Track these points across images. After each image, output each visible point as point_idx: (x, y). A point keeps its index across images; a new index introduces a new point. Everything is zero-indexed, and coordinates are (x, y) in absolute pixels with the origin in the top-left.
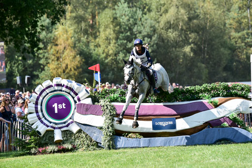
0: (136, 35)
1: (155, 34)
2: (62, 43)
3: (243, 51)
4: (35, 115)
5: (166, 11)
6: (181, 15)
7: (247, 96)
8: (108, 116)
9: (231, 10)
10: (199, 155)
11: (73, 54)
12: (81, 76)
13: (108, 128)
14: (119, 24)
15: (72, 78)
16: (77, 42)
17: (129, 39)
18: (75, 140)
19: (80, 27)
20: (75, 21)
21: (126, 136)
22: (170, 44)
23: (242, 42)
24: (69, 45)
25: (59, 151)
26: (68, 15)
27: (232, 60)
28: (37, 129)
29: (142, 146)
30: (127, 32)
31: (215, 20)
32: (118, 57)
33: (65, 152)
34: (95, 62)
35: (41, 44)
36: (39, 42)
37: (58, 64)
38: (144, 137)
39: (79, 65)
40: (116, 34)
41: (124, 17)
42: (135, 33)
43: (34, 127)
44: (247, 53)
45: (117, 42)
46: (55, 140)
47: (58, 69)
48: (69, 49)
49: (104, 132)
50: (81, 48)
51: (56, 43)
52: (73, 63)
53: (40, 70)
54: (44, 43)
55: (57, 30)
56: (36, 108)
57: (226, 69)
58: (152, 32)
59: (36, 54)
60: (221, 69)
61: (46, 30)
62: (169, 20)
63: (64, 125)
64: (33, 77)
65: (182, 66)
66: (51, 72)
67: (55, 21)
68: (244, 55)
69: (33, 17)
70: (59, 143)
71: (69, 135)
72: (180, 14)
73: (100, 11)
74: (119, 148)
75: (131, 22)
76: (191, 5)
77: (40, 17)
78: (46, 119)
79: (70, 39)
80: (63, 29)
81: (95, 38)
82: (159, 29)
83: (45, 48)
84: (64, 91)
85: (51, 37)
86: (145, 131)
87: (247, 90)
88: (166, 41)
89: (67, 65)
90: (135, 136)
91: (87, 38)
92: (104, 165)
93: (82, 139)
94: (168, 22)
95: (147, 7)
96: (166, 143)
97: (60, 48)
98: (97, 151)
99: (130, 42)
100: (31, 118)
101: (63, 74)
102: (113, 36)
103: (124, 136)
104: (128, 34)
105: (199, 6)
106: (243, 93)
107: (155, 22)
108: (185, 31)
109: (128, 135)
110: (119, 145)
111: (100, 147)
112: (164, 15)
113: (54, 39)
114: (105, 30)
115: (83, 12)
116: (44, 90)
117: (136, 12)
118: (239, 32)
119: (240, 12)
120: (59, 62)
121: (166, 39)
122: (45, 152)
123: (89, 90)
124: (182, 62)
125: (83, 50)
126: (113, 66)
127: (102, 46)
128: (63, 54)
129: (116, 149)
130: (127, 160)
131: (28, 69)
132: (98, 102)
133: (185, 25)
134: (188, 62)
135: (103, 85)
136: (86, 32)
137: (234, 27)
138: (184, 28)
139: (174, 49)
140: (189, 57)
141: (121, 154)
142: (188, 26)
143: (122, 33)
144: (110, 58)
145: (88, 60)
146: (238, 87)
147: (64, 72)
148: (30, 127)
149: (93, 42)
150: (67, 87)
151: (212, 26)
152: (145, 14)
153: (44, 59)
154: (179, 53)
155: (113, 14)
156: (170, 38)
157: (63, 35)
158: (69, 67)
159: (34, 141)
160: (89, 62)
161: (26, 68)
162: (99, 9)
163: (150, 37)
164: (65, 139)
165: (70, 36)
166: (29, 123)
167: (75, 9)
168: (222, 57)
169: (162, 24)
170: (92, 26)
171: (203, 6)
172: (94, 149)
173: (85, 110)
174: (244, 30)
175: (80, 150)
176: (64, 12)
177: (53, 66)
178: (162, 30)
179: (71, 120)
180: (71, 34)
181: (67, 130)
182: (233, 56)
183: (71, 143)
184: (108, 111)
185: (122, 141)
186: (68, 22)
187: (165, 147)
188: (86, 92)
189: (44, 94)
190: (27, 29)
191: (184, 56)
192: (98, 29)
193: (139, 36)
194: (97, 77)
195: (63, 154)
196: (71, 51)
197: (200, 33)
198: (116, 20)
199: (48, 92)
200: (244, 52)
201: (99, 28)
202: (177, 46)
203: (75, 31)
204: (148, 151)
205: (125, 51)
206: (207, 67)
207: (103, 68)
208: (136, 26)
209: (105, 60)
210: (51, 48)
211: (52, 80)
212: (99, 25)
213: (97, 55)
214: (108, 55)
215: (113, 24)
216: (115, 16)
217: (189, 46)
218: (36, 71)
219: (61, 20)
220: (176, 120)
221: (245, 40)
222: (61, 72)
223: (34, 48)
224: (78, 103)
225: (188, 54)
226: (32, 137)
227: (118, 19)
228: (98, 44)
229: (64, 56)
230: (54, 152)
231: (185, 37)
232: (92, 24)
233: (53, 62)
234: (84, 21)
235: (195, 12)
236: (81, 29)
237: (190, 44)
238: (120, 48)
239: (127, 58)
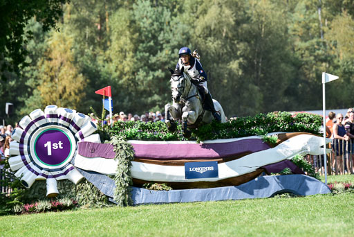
0: (162, 45)
1: (188, 44)
2: (58, 56)
3: (312, 67)
4: (19, 158)
5: (205, 12)
6: (226, 17)
7: (318, 131)
8: (123, 159)
9: (296, 9)
10: (250, 214)
11: (73, 72)
12: (86, 103)
13: (123, 176)
14: (138, 30)
15: (71, 106)
16: (79, 56)
17: (152, 51)
18: (76, 192)
19: (83, 33)
20: (76, 25)
21: (149, 187)
22: (209, 58)
23: (311, 55)
24: (68, 60)
25: (53, 209)
26: (66, 16)
27: (296, 80)
28: (22, 179)
29: (170, 201)
30: (150, 42)
31: (273, 24)
32: (137, 77)
33: (61, 211)
34: (105, 83)
35: (28, 58)
36: (26, 55)
37: (52, 87)
38: (174, 189)
39: (82, 88)
40: (134, 44)
41: (145, 20)
42: (161, 42)
43: (17, 175)
44: (317, 70)
45: (136, 55)
46: (48, 193)
47: (52, 93)
48: (68, 65)
49: (116, 182)
50: (85, 63)
51: (50, 56)
52: (74, 85)
53: (27, 95)
54: (32, 57)
55: (50, 38)
56: (21, 149)
57: (288, 93)
58: (185, 42)
59: (21, 72)
60: (281, 93)
61: (35, 38)
62: (208, 24)
63: (60, 172)
64: (17, 105)
65: (226, 89)
66: (43, 98)
67: (48, 25)
68: (313, 72)
69: (17, 20)
70: (53, 197)
71: (67, 186)
72: (224, 15)
73: (112, 11)
74: (139, 205)
75: (155, 27)
76: (239, 4)
77: (27, 19)
78: (35, 164)
79: (69, 50)
80: (60, 37)
81: (105, 49)
82: (195, 37)
83: (34, 63)
84: (60, 124)
85: (42, 48)
86: (174, 180)
87: (317, 123)
88: (204, 54)
89: (65, 88)
90: (161, 187)
91: (93, 50)
92: (117, 228)
93: (86, 192)
94: (208, 27)
95: (178, 6)
96: (205, 196)
97: (55, 63)
98: (107, 209)
99: (154, 55)
100: (14, 163)
101: (59, 100)
102: (129, 46)
103: (144, 187)
104: (152, 43)
105: (251, 5)
106: (312, 126)
107: (189, 27)
108: (231, 40)
109: (150, 186)
110: (138, 199)
111: (111, 203)
112: (201, 17)
113: (46, 51)
114: (118, 39)
115: (87, 13)
116: (32, 123)
117: (162, 13)
118: (306, 41)
119: (308, 13)
120: (54, 83)
121: (204, 51)
122: (33, 211)
123: (96, 122)
124: (227, 83)
125: (87, 66)
126: (130, 89)
127: (114, 61)
128: (59, 72)
129: (134, 205)
130: (150, 221)
131: (10, 94)
132: (109, 140)
133: (230, 31)
134: (235, 83)
135: (116, 115)
136: (91, 41)
137: (300, 34)
138: (230, 35)
139: (215, 65)
140: (237, 76)
141: (141, 213)
142: (235, 33)
143: (143, 42)
144: (125, 78)
145: (94, 80)
146: (305, 118)
147: (61, 97)
148: (12, 175)
149: (101, 55)
150: (65, 119)
151: (269, 33)
152: (175, 16)
153: (33, 80)
154: (222, 70)
155: (130, 16)
156: (210, 49)
157: (59, 45)
158: (68, 90)
159: (18, 195)
160: (97, 83)
161: (7, 92)
162: (110, 8)
164: (61, 191)
165: (69, 46)
166: (11, 170)
167: (76, 8)
168: (283, 76)
169: (199, 30)
170: (101, 33)
171: (255, 5)
172: (103, 206)
173: (90, 151)
174: (313, 38)
175: (83, 207)
176: (61, 13)
177: (45, 89)
178: (199, 39)
179: (71, 165)
180: (70, 43)
181: (65, 180)
182: (297, 74)
183: (70, 197)
184: (122, 152)
185: (142, 195)
186: (67, 28)
187: (203, 203)
188: (91, 126)
189: (32, 129)
190: (8, 37)
191: (229, 74)
192: (109, 37)
193: (166, 47)
194: (108, 105)
195: (59, 213)
196: (71, 68)
197: (252, 42)
198: (134, 25)
199: (38, 126)
200: (314, 69)
201: (110, 35)
202: (220, 61)
203: (76, 40)
204: (178, 208)
205: (146, 68)
206: (261, 91)
207: (115, 91)
208: (162, 32)
209: (118, 81)
210: (43, 63)
211: (43, 109)
212: (110, 31)
213: (107, 73)
214: (122, 74)
215: (129, 30)
216: (133, 18)
217: (237, 61)
218: (21, 97)
219: (57, 25)
220: (219, 165)
221: (314, 52)
222: (56, 98)
223: (18, 64)
224: (80, 141)
225: (236, 71)
226: (15, 189)
227: (138, 22)
228: (109, 58)
229: (60, 75)
230: (46, 210)
231: (231, 48)
232: (101, 29)
233: (45, 84)
234: (88, 25)
235: (245, 13)
236: (85, 36)
237: (238, 58)
238: (139, 63)
239: (150, 78)
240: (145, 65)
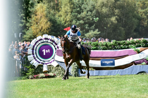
0: (83, 10)
1: (94, 10)
2: (40, 14)
11: (46, 21)
12: (51, 33)
13: (75, 64)
14: (73, 3)
16: (48, 14)
18: (55, 71)
19: (50, 4)
22: (103, 16)
23: (145, 15)
25: (46, 77)
29: (94, 75)
32: (72, 23)
33: (49, 78)
34: (59, 25)
39: (49, 27)
40: (71, 9)
42: (83, 9)
45: (72, 14)
47: (37, 29)
49: (72, 66)
50: (51, 17)
51: (36, 14)
52: (46, 26)
55: (36, 6)
60: (133, 31)
67: (40, 1)
71: (52, 68)
74: (81, 76)
75: (80, 2)
79: (44, 12)
80: (40, 6)
81: (59, 11)
82: (97, 7)
85: (33, 10)
86: (96, 66)
89: (42, 27)
91: (54, 12)
93: (59, 71)
94: (103, 3)
97: (38, 17)
99: (79, 14)
102: (69, 10)
103: (84, 69)
104: (79, 9)
107: (95, 2)
111: (70, 75)
113: (34, 12)
114: (65, 7)
118: (143, 9)
120: (38, 25)
121: (100, 13)
122: (37, 78)
125: (52, 18)
127: (63, 16)
128: (40, 20)
133: (112, 4)
136: (53, 8)
137: (141, 6)
142: (114, 5)
143: (75, 9)
144: (67, 23)
145: (54, 24)
147: (40, 31)
148: (29, 63)
149: (57, 14)
153: (29, 23)
154: (108, 21)
156: (103, 12)
157: (40, 9)
159: (31, 71)
163: (91, 11)
164: (49, 70)
165: (44, 10)
169: (99, 4)
170: (57, 5)
173: (61, 54)
174: (146, 8)
175: (58, 77)
177: (34, 27)
178: (99, 7)
183: (53, 73)
187: (108, 76)
190: (23, 6)
193: (85, 11)
196: (45, 19)
197: (121, 9)
198: (71, 1)
200: (146, 21)
201: (61, 6)
202: (107, 17)
205: (76, 19)
208: (83, 5)
209: (64, 25)
210: (33, 17)
212: (61, 4)
213: (60, 21)
215: (69, 4)
217: (115, 17)
221: (147, 14)
225: (114, 21)
228: (60, 15)
229: (40, 22)
230: (43, 78)
232: (57, 3)
233: (34, 25)
234: (52, 1)
236: (51, 6)
238: (73, 17)
239: (78, 23)
240: (76, 18)
